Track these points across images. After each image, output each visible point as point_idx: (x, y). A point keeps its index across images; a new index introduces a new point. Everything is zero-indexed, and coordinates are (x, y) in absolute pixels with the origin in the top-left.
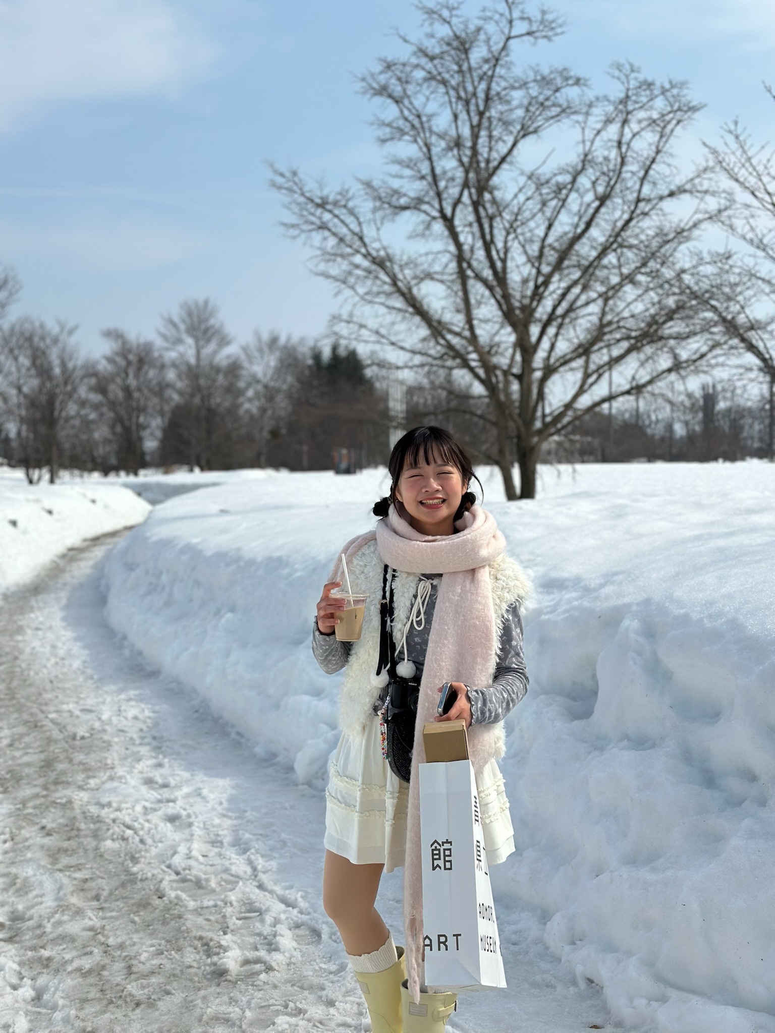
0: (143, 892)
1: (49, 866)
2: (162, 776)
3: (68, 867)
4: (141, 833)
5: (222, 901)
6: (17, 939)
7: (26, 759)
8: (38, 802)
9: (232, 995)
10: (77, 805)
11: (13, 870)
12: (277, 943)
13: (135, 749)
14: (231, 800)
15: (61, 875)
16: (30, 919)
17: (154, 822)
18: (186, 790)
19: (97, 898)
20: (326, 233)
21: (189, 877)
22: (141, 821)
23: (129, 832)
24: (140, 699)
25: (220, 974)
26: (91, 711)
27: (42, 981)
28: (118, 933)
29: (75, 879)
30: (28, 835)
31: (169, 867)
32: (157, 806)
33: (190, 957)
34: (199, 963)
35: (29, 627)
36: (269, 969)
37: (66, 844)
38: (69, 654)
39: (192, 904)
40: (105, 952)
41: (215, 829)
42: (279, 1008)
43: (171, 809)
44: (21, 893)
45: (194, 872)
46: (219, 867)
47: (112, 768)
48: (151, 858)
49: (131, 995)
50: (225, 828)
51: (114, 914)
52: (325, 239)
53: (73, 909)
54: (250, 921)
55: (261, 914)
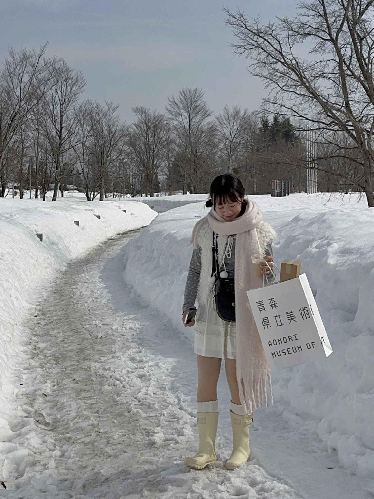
0: (121, 410)
1: (75, 397)
2: (140, 357)
3: (85, 398)
4: (124, 383)
5: (160, 414)
6: (55, 430)
7: (70, 348)
8: (73, 367)
9: (155, 452)
10: (93, 369)
11: (57, 399)
12: (183, 432)
13: (128, 344)
14: (173, 368)
15: (80, 401)
16: (63, 421)
17: (131, 378)
18: (150, 363)
19: (97, 412)
20: (261, 50)
21: (144, 403)
22: (125, 377)
23: (117, 382)
24: (135, 319)
25: (152, 444)
26: (108, 325)
27: (65, 447)
28: (105, 427)
29: (88, 403)
30: (66, 383)
31: (136, 398)
32: (134, 370)
33: (139, 437)
34: (142, 440)
35: (80, 281)
36: (177, 442)
37: (85, 387)
38: (101, 296)
39: (144, 415)
40: (98, 435)
41: (162, 382)
42: (177, 458)
43: (141, 372)
44: (60, 410)
45: (148, 400)
46: (161, 399)
47: (114, 353)
48: (127, 394)
49: (107, 452)
50: (167, 382)
51: (105, 419)
52: (259, 54)
53: (84, 417)
54: (172, 423)
55: (178, 420)
